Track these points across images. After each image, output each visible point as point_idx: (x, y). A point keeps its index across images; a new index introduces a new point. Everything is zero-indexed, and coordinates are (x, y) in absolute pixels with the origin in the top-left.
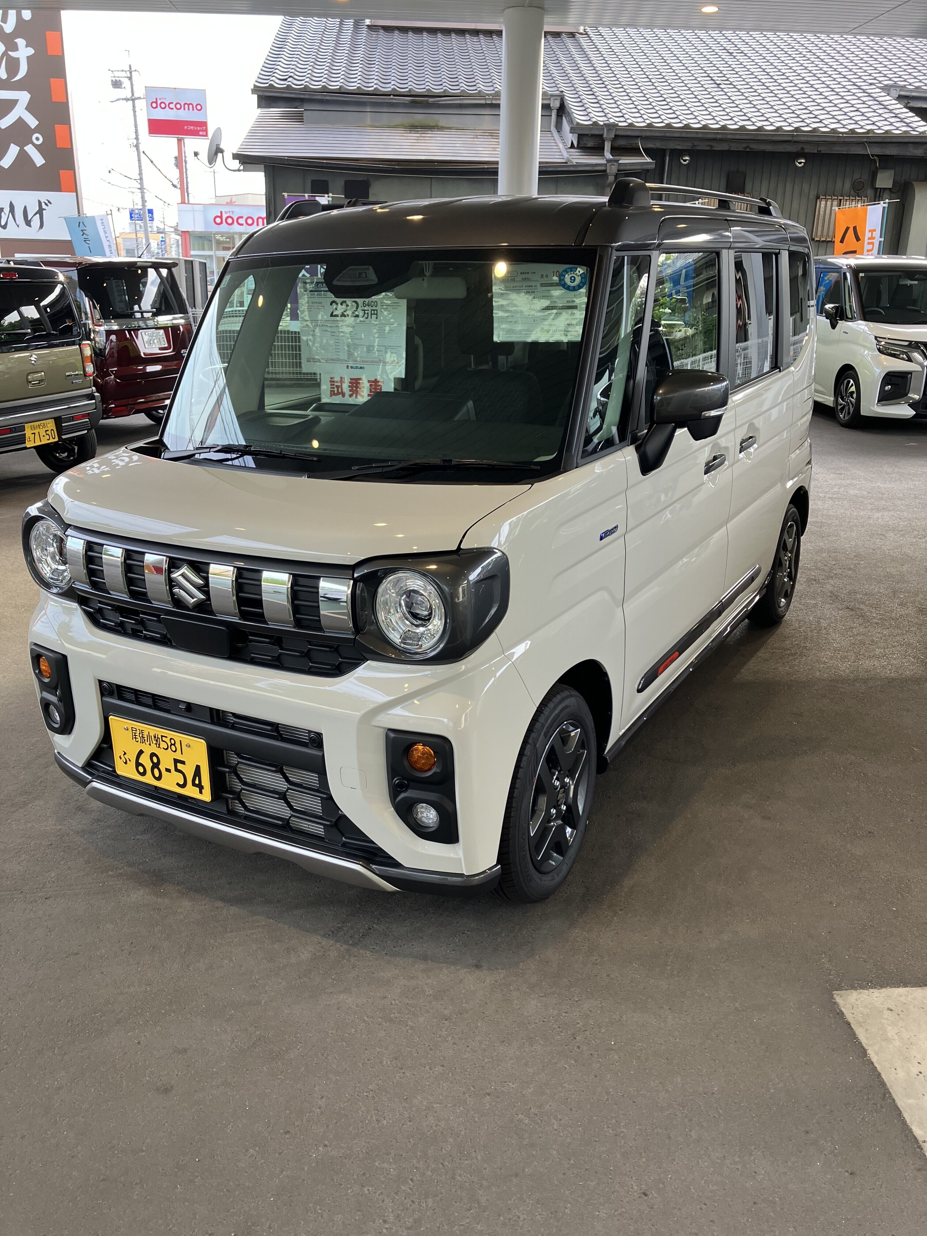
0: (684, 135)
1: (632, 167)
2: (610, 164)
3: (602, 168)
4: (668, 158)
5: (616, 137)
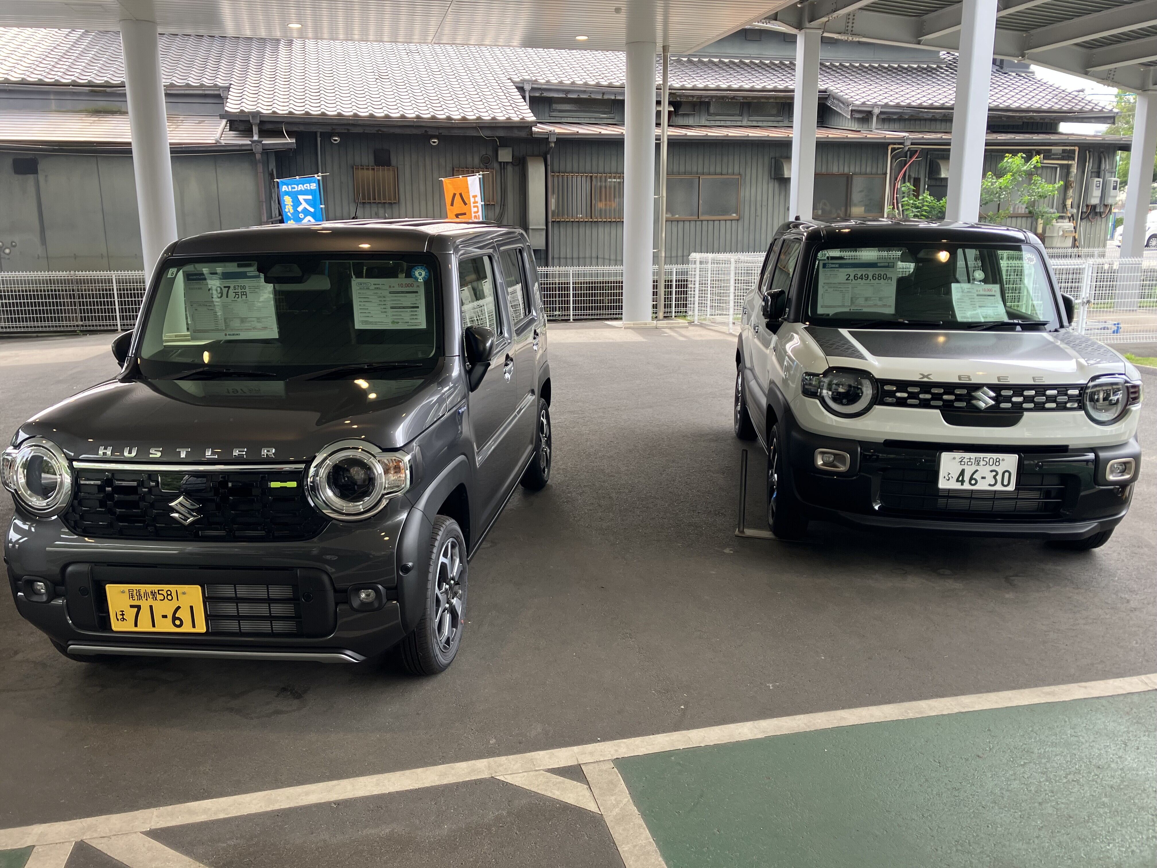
0: (321, 121)
1: (275, 147)
2: (254, 144)
3: (249, 148)
4: (319, 139)
5: (262, 123)
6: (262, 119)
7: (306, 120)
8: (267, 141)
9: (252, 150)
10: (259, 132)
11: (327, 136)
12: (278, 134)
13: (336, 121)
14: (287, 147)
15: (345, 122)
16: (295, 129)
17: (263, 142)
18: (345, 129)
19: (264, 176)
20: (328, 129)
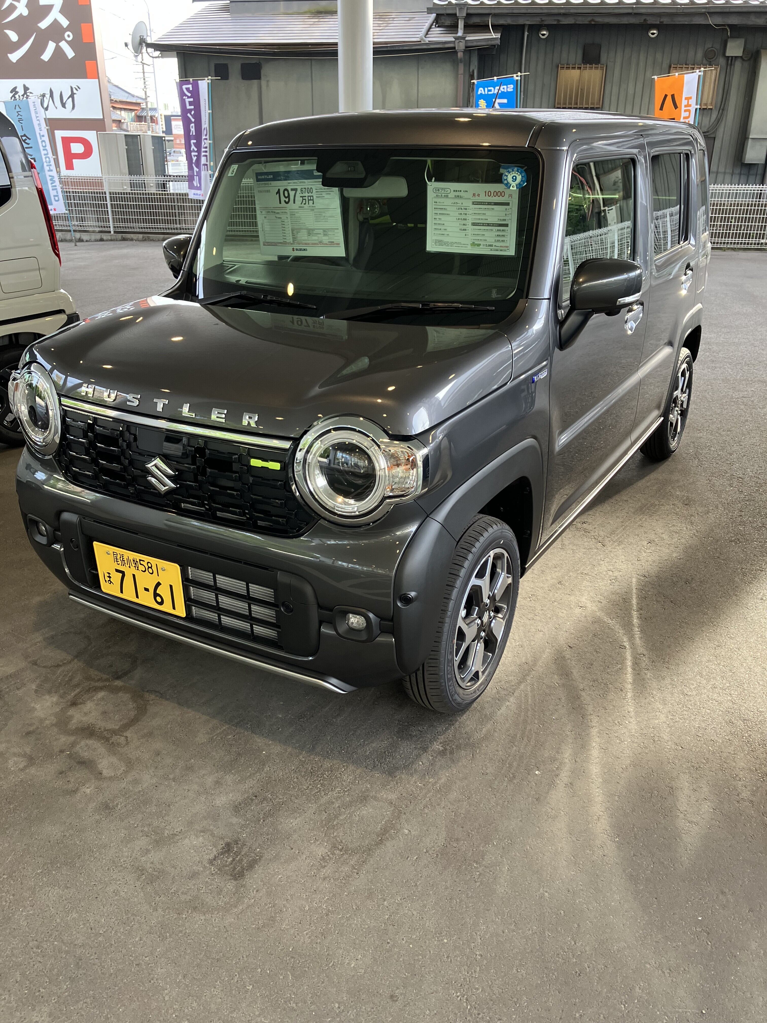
0: (529, 11)
1: (479, 44)
2: (458, 41)
3: (452, 45)
4: (526, 33)
5: (469, 15)
6: (470, 11)
7: (515, 11)
8: (471, 37)
9: (454, 48)
10: (465, 26)
11: (535, 29)
12: (484, 28)
13: (545, 11)
14: (490, 43)
15: (556, 11)
16: (502, 22)
17: (466, 39)
18: (555, 20)
19: (464, 77)
20: (535, 21)
